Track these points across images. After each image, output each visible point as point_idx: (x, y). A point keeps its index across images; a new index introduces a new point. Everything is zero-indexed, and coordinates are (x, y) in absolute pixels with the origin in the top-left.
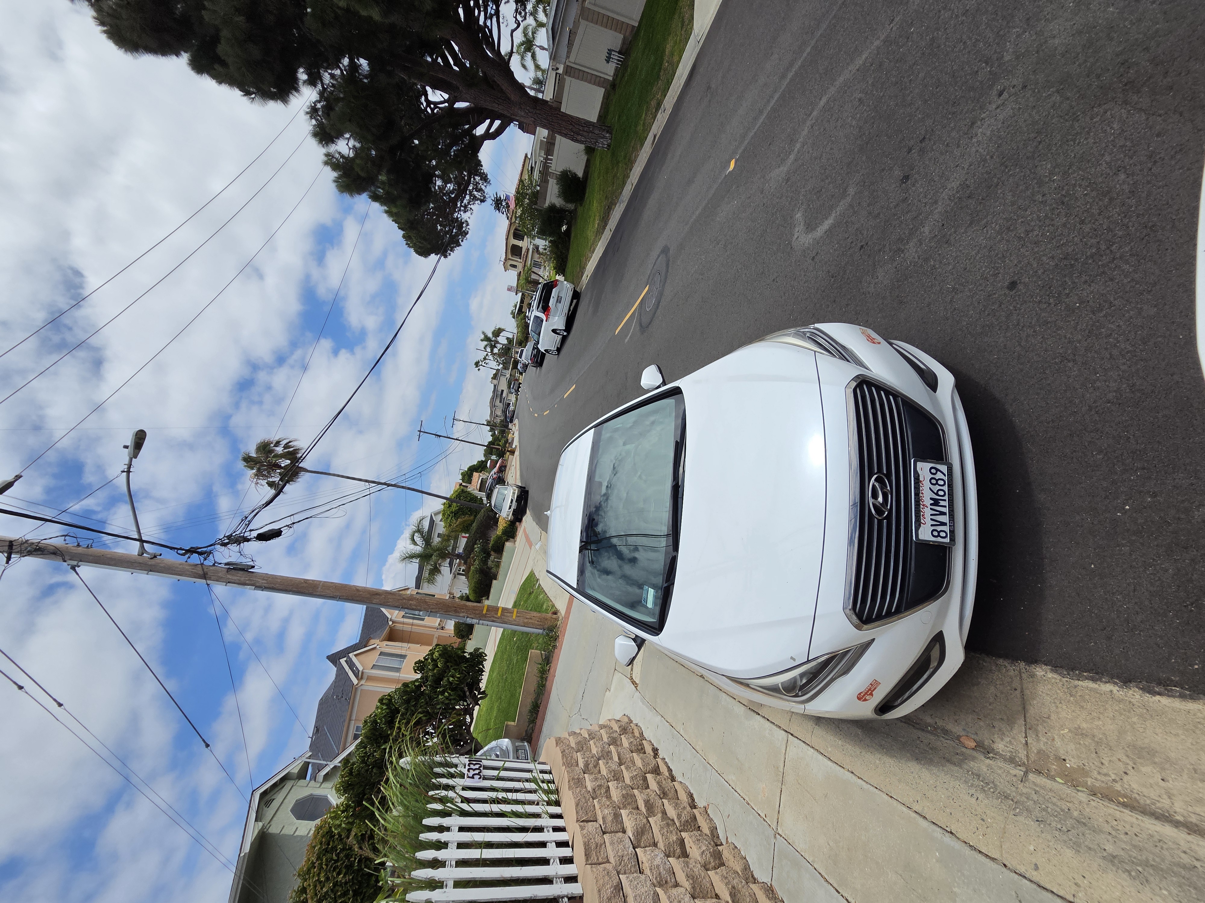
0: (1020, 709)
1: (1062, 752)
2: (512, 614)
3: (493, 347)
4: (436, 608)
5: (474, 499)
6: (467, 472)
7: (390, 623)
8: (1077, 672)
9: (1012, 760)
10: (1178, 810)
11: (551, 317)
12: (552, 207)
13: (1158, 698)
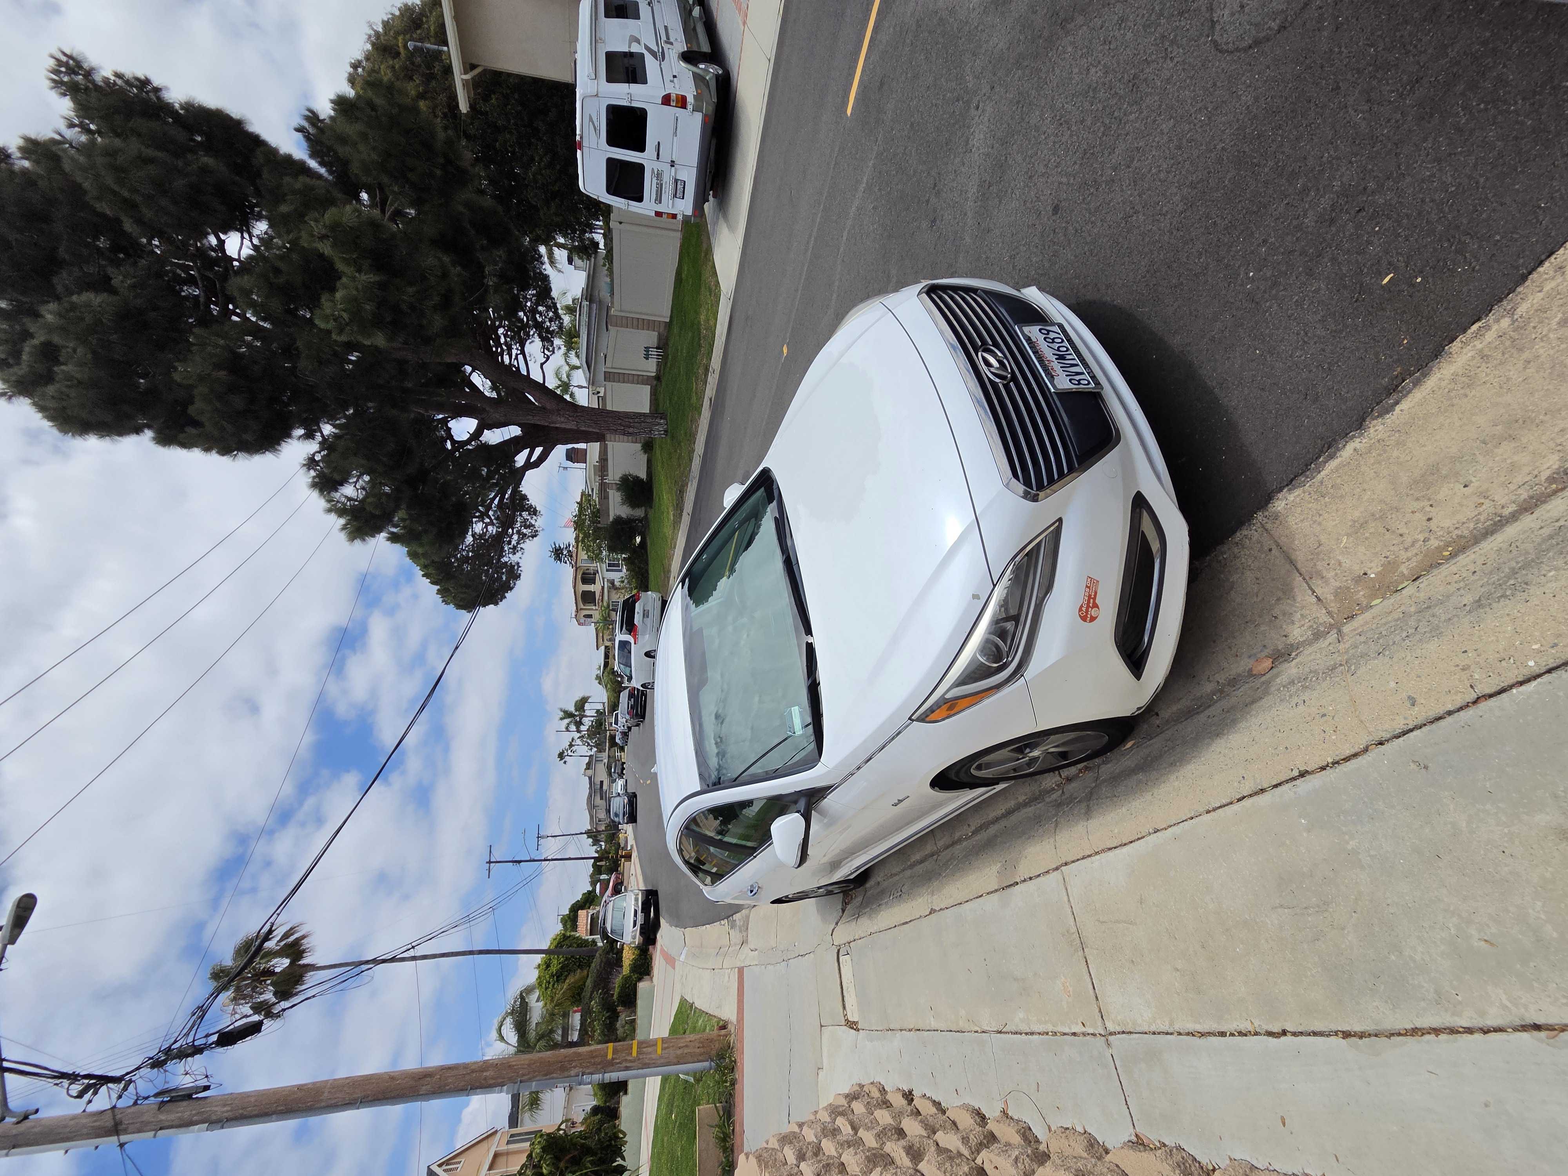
0: (1288, 566)
1: (1356, 567)
2: (654, 1048)
3: (579, 724)
5: (583, 943)
6: (568, 916)
8: (1313, 466)
9: (1318, 636)
10: (1503, 501)
11: (639, 637)
12: (618, 520)
13: (1398, 408)
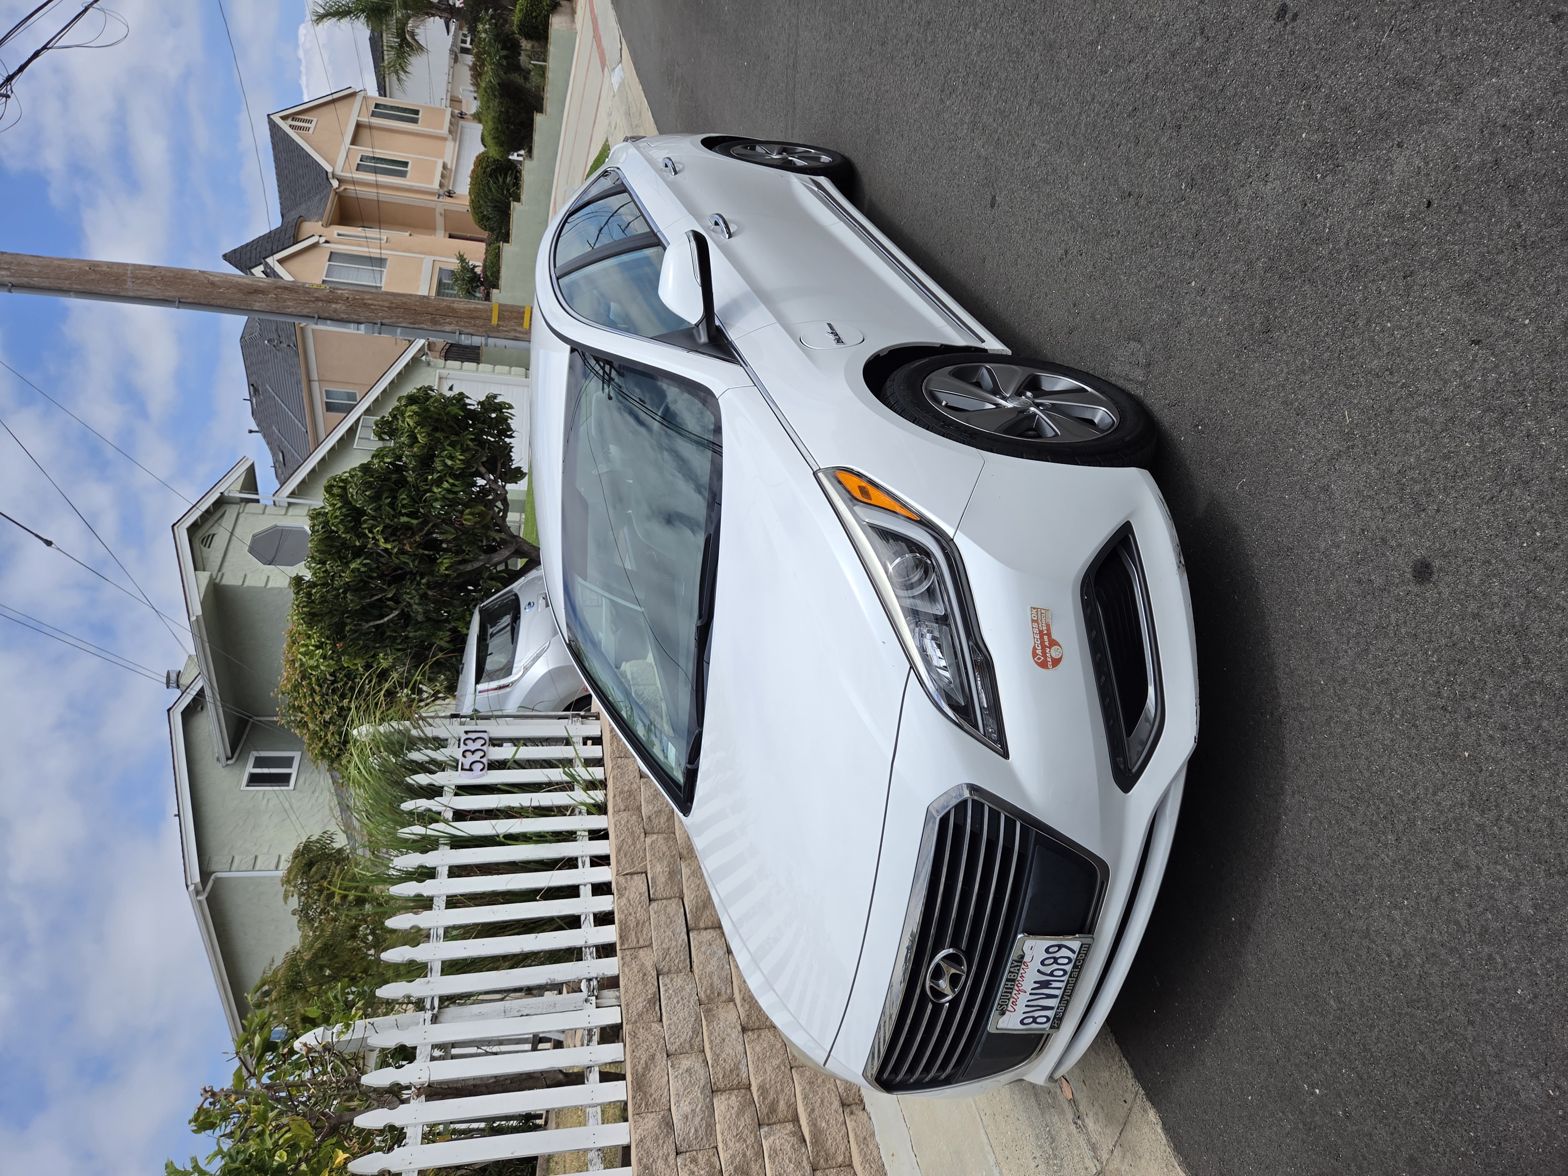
0: (1121, 1120)
4: (391, 317)
7: (335, 184)
